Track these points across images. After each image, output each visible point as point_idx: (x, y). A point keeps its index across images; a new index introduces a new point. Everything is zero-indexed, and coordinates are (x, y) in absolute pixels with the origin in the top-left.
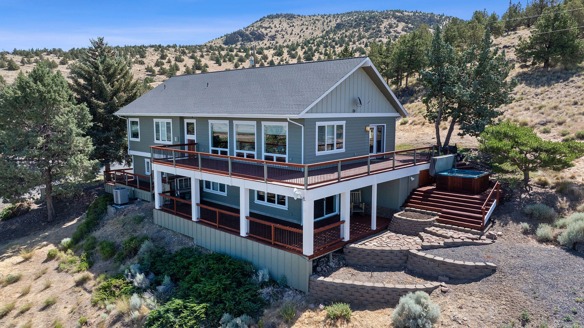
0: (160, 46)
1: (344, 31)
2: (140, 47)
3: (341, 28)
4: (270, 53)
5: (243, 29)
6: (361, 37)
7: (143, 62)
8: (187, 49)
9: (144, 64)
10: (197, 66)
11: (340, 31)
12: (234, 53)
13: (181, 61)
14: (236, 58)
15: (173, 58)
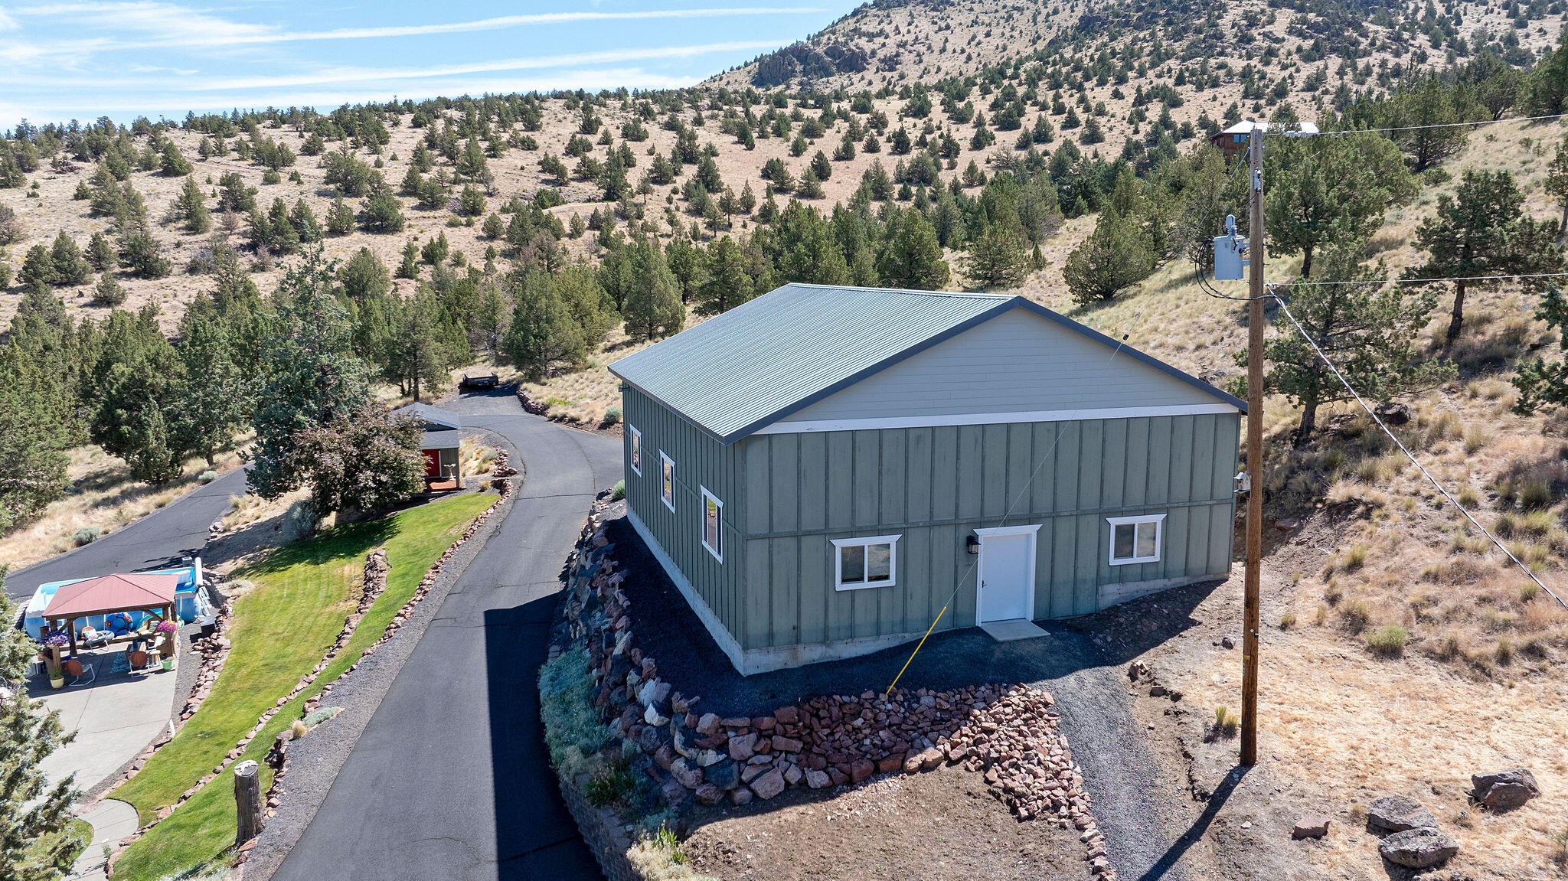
0: (580, 95)
1: (1106, 39)
2: (527, 99)
3: (1096, 28)
4: (891, 108)
5: (805, 41)
6: (1162, 56)
7: (534, 142)
8: (655, 102)
9: (536, 148)
10: (686, 154)
11: (1094, 38)
12: (788, 111)
13: (639, 137)
14: (794, 124)
15: (618, 128)
